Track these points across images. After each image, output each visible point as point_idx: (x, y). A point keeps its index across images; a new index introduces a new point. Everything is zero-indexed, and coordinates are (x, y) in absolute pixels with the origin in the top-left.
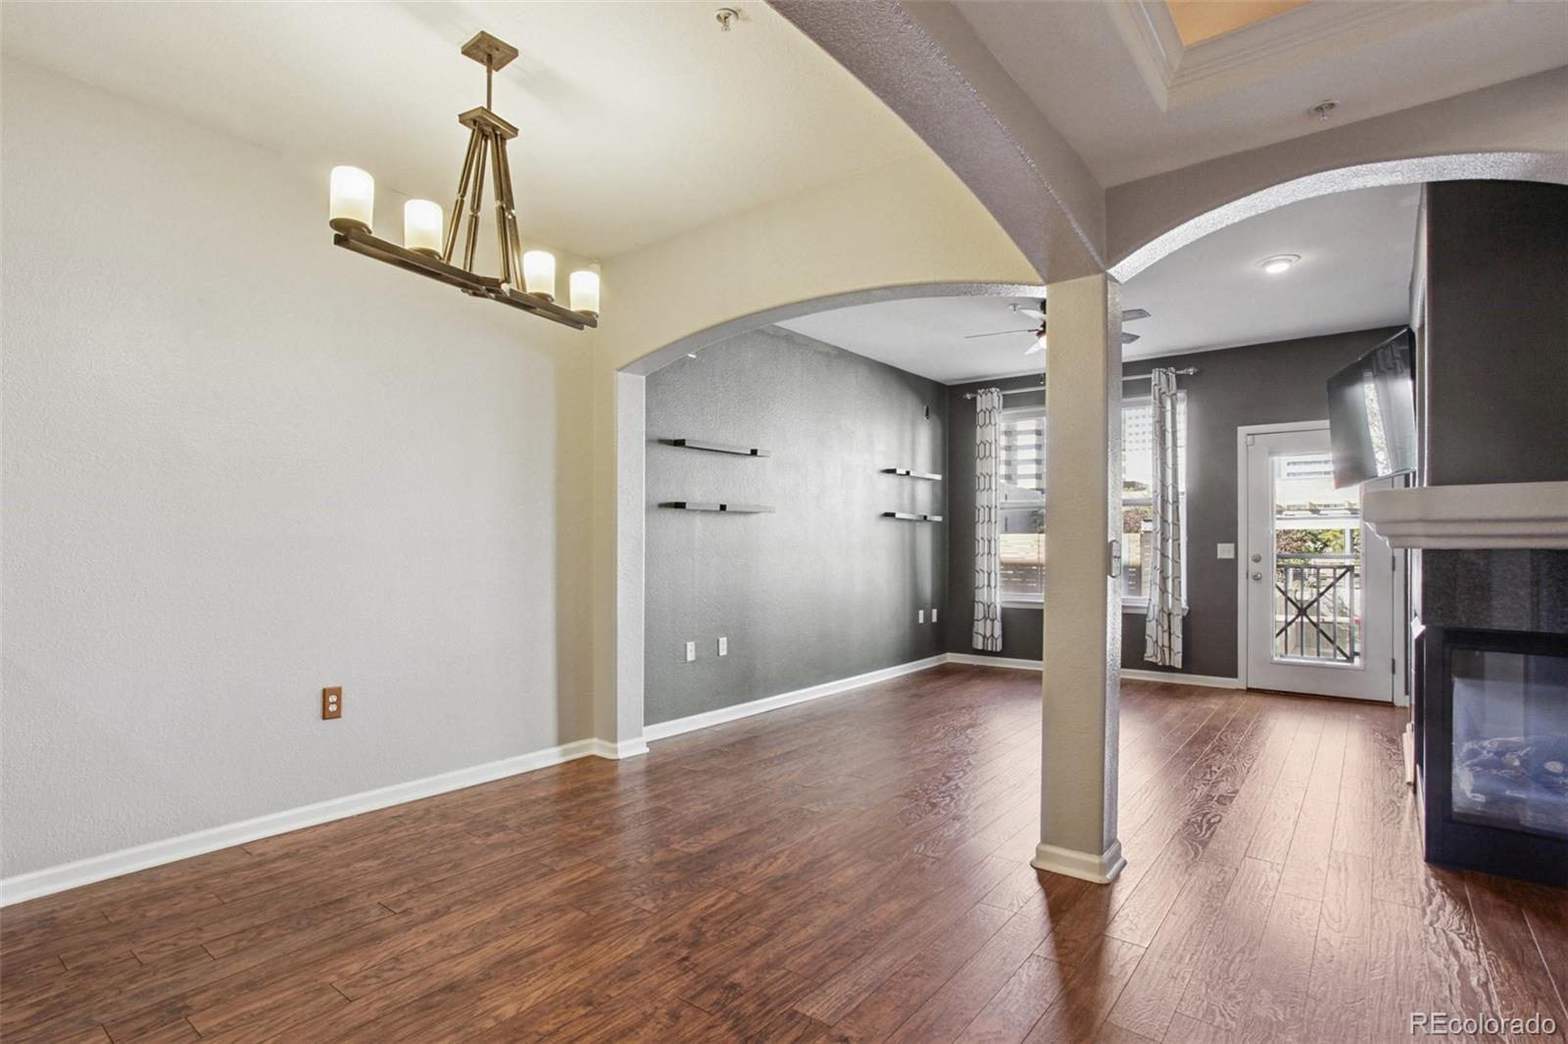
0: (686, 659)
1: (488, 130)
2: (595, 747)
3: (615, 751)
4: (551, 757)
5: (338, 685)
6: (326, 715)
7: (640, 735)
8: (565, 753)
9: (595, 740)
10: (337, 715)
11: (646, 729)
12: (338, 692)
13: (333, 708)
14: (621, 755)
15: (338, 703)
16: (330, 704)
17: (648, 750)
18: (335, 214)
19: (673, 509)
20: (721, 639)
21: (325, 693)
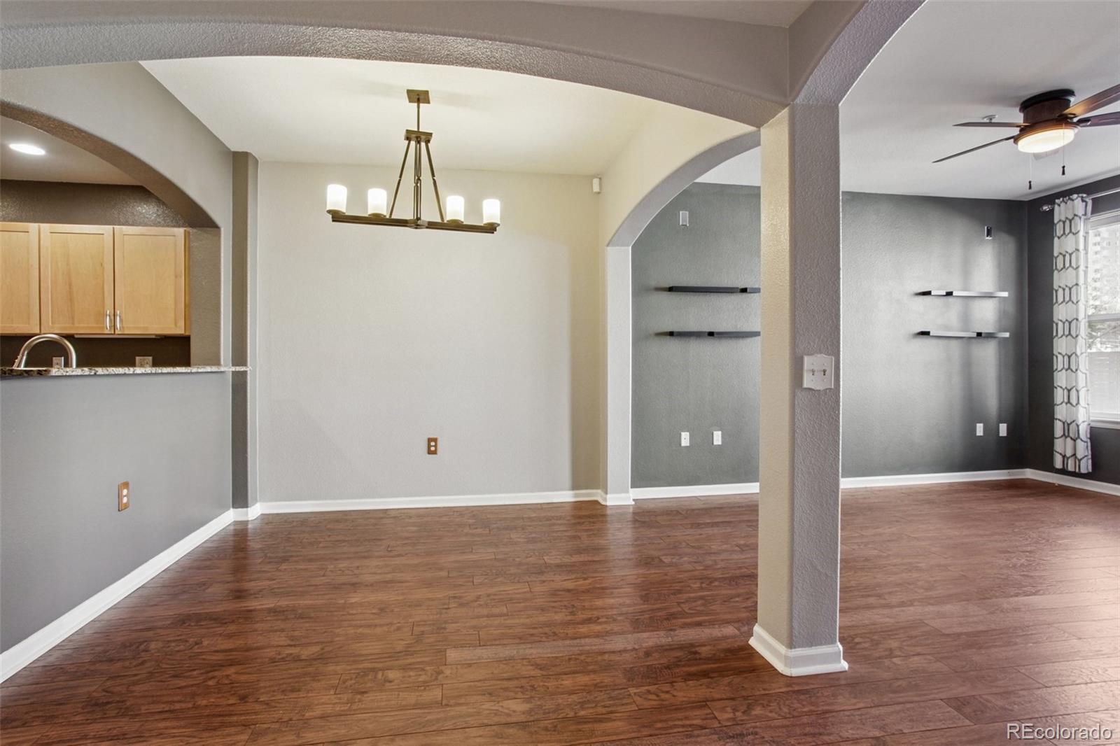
0: (680, 445)
1: (418, 137)
2: (595, 495)
3: (605, 500)
4: (566, 496)
5: (435, 437)
6: (430, 452)
7: (628, 492)
8: (576, 496)
9: (599, 491)
10: (435, 453)
11: (631, 490)
12: (435, 440)
13: (433, 449)
14: (609, 503)
15: (436, 446)
16: (432, 447)
17: (633, 503)
18: (329, 208)
19: (669, 337)
20: (715, 433)
21: (430, 440)
